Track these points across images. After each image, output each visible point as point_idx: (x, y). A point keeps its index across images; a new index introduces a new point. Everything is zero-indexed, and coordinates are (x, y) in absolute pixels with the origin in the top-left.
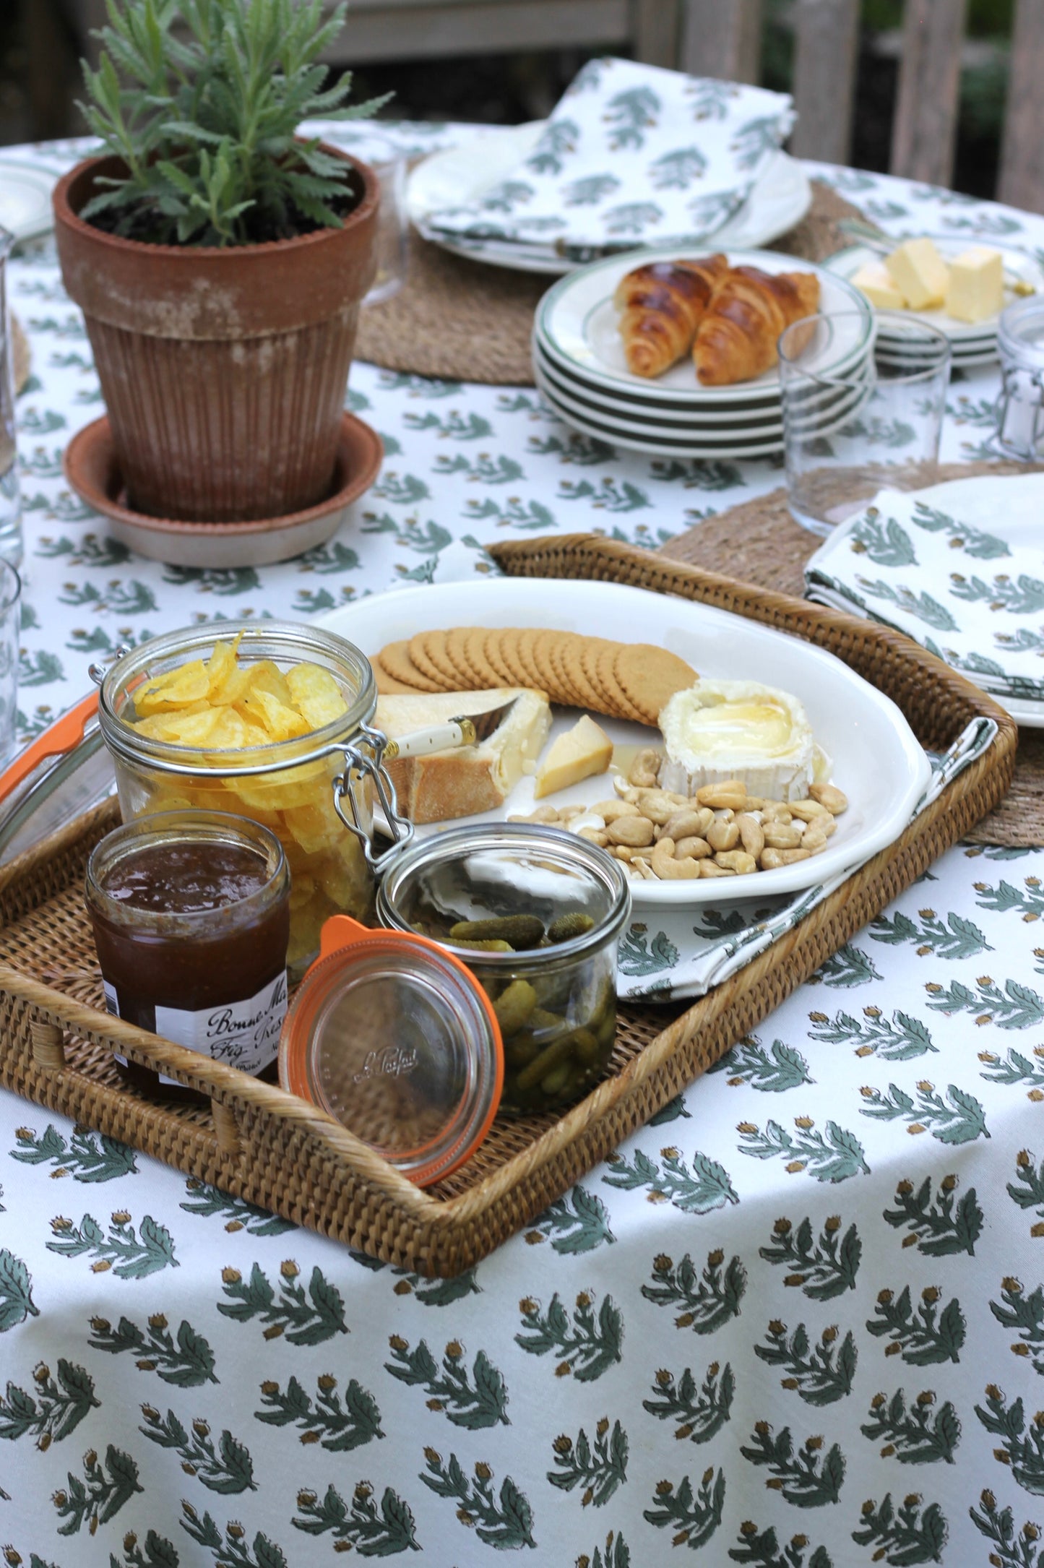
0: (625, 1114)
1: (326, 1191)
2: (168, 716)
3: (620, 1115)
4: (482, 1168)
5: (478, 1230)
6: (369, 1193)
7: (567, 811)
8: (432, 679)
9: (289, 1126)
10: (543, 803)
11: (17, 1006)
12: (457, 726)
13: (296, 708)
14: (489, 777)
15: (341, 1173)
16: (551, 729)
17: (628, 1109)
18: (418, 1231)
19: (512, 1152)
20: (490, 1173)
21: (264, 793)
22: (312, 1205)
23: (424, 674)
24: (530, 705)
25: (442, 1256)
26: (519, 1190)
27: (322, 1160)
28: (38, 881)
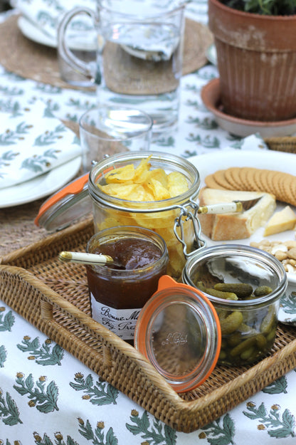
0: (273, 372)
1: (142, 389)
2: (116, 185)
3: (271, 372)
4: (211, 387)
5: (201, 415)
6: (158, 393)
7: (273, 243)
8: (232, 185)
9: (130, 360)
10: (266, 238)
11: (36, 292)
12: (235, 204)
13: (168, 189)
14: (245, 225)
15: (148, 383)
16: (275, 210)
17: (275, 370)
18: (175, 413)
19: (224, 382)
20: (210, 392)
21: (146, 221)
22: (136, 393)
23: (229, 183)
24: (267, 200)
25: (184, 424)
26: (222, 400)
27: (141, 376)
28: (64, 243)
